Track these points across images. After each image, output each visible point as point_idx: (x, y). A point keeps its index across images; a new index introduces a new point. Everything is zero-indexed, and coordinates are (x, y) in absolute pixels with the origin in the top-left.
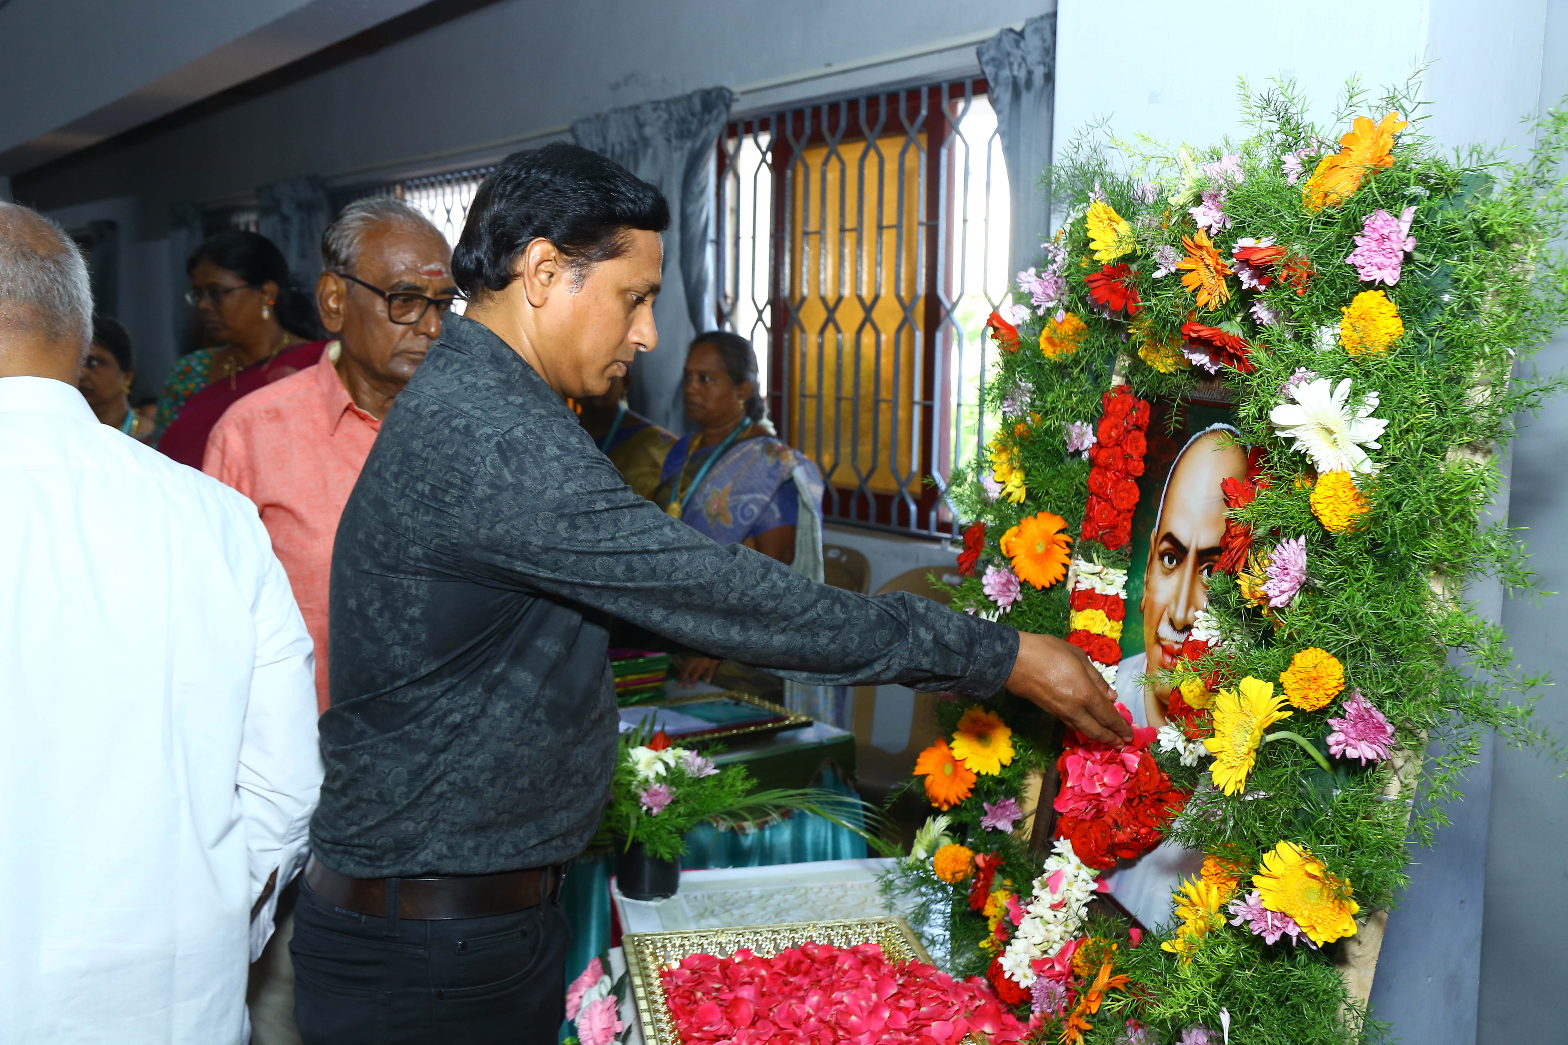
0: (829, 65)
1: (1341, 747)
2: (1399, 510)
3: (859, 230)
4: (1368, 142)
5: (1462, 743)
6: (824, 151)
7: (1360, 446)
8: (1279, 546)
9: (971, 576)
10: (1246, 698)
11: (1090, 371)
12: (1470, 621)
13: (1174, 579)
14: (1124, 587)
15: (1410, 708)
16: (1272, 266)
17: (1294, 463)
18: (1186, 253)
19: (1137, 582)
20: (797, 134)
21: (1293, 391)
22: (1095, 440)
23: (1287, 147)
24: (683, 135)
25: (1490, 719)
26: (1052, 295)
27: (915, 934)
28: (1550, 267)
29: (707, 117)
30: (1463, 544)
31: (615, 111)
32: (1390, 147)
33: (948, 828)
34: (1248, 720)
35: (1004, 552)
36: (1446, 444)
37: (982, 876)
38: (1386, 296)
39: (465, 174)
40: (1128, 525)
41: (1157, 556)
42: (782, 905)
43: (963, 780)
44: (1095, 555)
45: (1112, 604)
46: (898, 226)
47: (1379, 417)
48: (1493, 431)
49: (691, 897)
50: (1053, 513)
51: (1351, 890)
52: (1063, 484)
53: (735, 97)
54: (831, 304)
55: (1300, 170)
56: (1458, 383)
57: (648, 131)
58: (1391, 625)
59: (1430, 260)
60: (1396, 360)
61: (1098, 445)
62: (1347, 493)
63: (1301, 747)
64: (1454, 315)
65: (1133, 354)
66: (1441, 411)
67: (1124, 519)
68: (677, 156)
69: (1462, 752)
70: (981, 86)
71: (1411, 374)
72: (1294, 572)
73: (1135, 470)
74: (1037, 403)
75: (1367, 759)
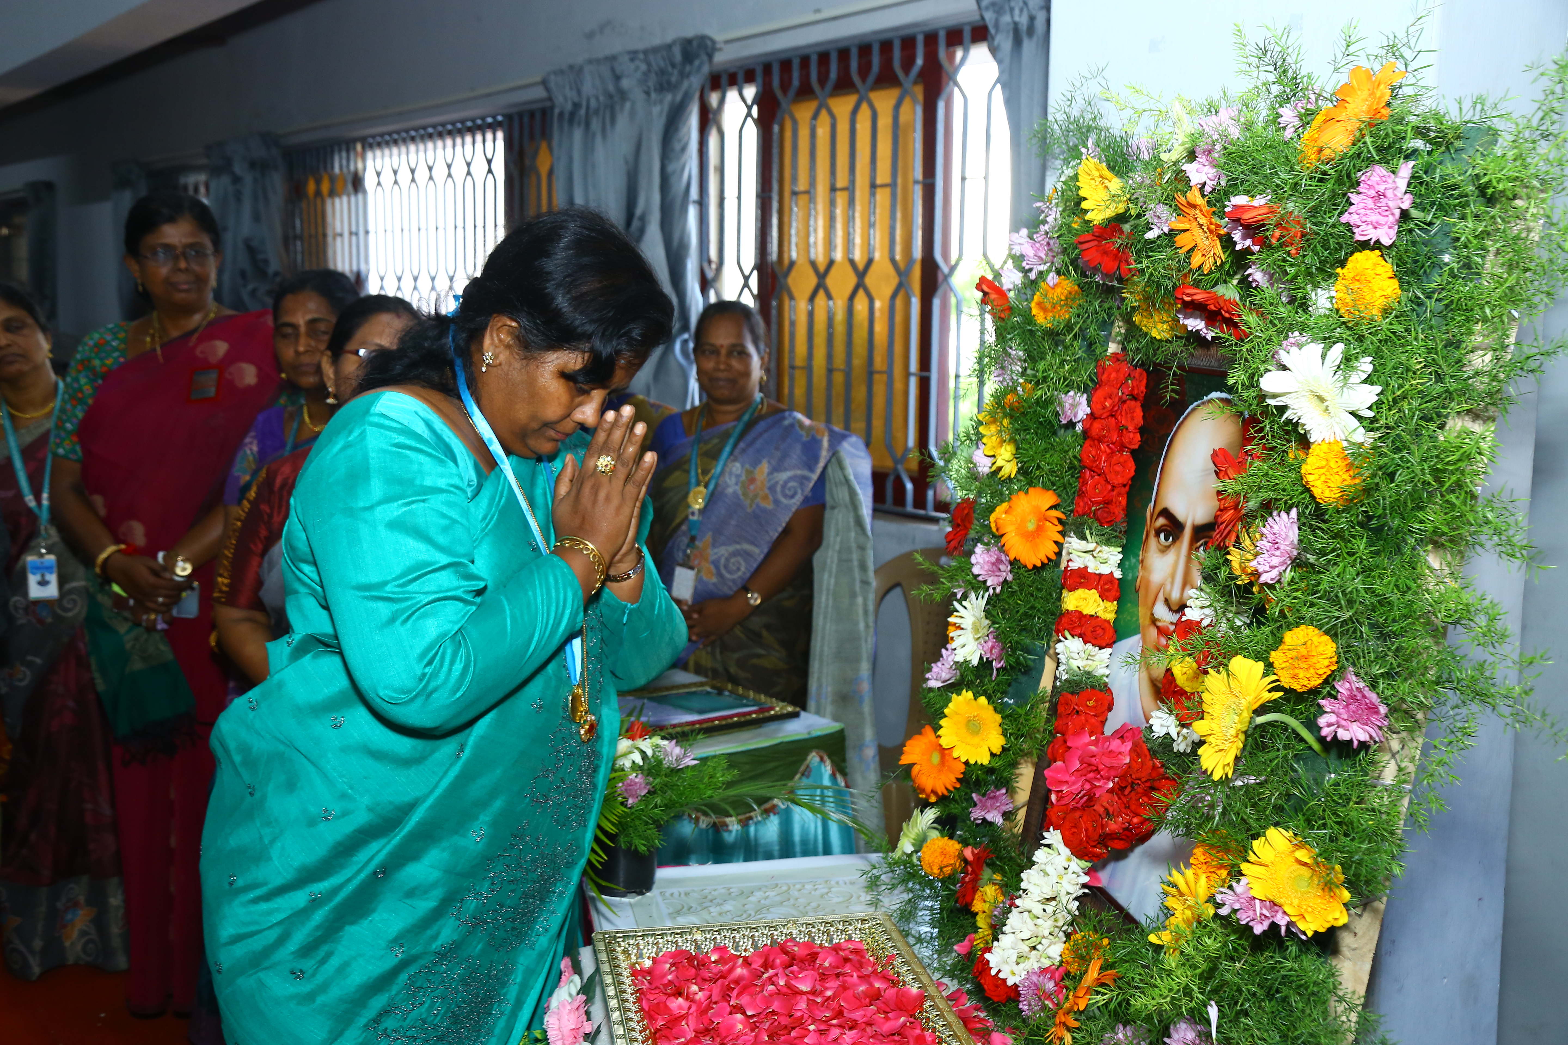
0: (818, 11)
1: (1333, 728)
2: (1392, 481)
3: (850, 189)
4: (1365, 94)
5: (1459, 725)
6: (813, 105)
7: (1352, 413)
8: (1270, 520)
9: (960, 555)
10: (1235, 678)
11: (1084, 339)
12: (1466, 597)
13: (1171, 556)
14: (1119, 566)
15: (1405, 687)
16: (1263, 225)
17: (1287, 433)
18: (1179, 211)
19: (1133, 560)
20: (785, 86)
21: (1284, 357)
22: (1088, 411)
23: (1283, 99)
24: (664, 86)
25: (1489, 700)
26: (1044, 257)
27: (901, 932)
28: (1552, 224)
29: (688, 68)
30: (1461, 516)
31: (590, 62)
32: (1387, 98)
33: (937, 821)
34: (1237, 701)
35: (994, 530)
36: (1444, 412)
37: (970, 869)
38: (1382, 256)
39: (430, 130)
40: (1123, 501)
41: (1153, 533)
42: (763, 902)
43: (950, 770)
44: (1087, 532)
45: (1106, 584)
46: (893, 185)
47: (1372, 384)
48: (1495, 398)
49: (668, 894)
50: (1046, 488)
51: (1342, 877)
52: (1056, 458)
53: (718, 46)
54: (822, 269)
55: (1297, 123)
56: (1458, 348)
57: (625, 83)
58: (1384, 602)
59: (1429, 218)
60: (1391, 324)
61: (1092, 417)
62: (1340, 463)
63: (1293, 730)
64: (1454, 277)
65: (1128, 320)
66: (1439, 378)
67: (1119, 494)
68: (656, 110)
69: (1459, 734)
70: (980, 34)
71: (1408, 338)
72: (1284, 546)
73: (1130, 443)
74: (1029, 372)
75: (1359, 742)
